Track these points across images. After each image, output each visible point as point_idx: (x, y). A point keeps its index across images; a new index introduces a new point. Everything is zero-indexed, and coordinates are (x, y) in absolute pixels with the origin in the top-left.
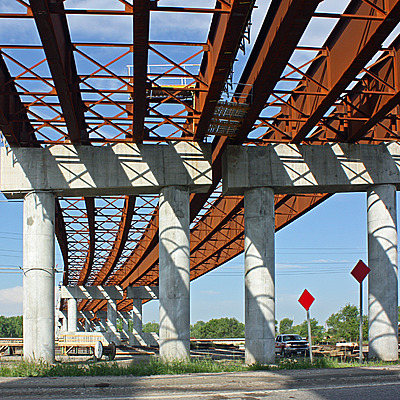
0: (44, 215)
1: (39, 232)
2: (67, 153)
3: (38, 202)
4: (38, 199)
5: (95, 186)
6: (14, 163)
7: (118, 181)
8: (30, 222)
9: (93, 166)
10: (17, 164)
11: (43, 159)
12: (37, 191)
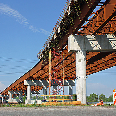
0: (84, 59)
1: (83, 64)
2: (92, 37)
3: (83, 54)
4: (82, 53)
5: (101, 49)
6: (75, 41)
7: (109, 47)
8: (80, 61)
9: (101, 42)
10: (76, 41)
11: (84, 40)
12: (82, 51)
